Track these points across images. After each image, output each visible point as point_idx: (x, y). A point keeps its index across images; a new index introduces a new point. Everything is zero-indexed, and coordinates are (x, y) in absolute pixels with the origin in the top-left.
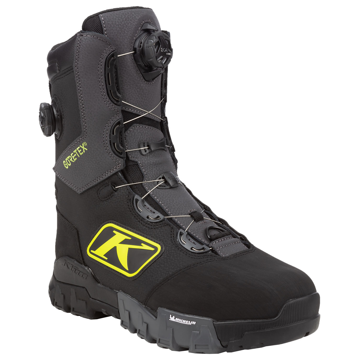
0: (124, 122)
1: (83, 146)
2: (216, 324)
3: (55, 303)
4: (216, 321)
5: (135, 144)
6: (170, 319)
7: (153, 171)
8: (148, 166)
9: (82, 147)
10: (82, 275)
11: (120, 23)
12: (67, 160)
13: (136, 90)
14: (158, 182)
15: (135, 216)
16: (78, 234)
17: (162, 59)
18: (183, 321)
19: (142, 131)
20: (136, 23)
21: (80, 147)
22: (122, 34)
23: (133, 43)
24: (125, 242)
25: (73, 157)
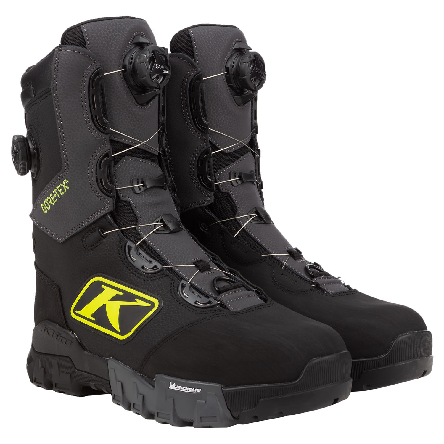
0: (113, 154)
1: (64, 184)
2: (224, 391)
3: (34, 379)
4: (224, 387)
5: (127, 180)
6: (169, 388)
7: (148, 213)
8: (143, 208)
9: (63, 186)
10: (65, 342)
11: (106, 35)
12: (46, 203)
13: (127, 116)
14: (155, 226)
15: (128, 266)
16: (60, 292)
17: (157, 78)
18: (185, 389)
19: (135, 166)
20: (126, 35)
21: (60, 185)
22: (109, 49)
23: (123, 59)
24: (115, 298)
25: (53, 198)
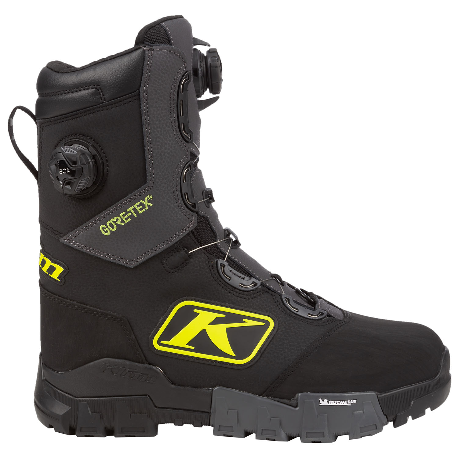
1: (147, 200)
2: (379, 397)
4: (378, 394)
5: (200, 193)
6: (320, 405)
9: (144, 203)
12: (110, 224)
15: (223, 285)
18: (340, 402)
21: (141, 202)
23: (192, 63)
25: (124, 218)
